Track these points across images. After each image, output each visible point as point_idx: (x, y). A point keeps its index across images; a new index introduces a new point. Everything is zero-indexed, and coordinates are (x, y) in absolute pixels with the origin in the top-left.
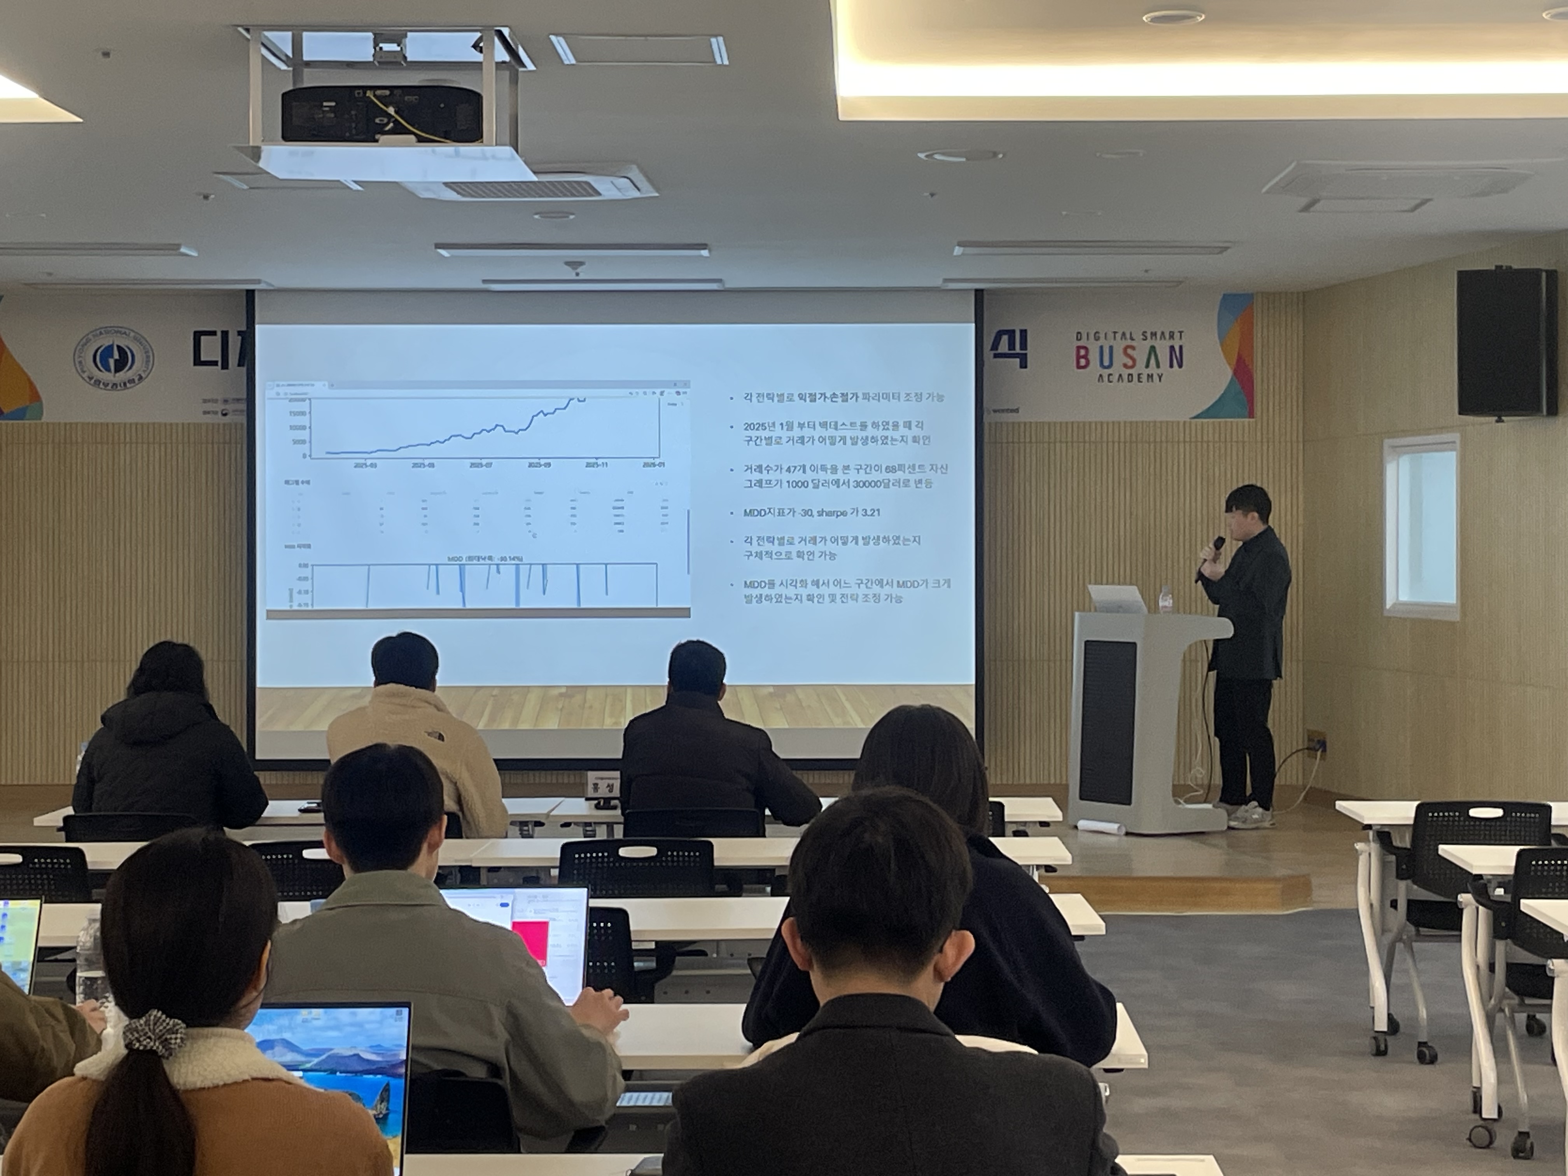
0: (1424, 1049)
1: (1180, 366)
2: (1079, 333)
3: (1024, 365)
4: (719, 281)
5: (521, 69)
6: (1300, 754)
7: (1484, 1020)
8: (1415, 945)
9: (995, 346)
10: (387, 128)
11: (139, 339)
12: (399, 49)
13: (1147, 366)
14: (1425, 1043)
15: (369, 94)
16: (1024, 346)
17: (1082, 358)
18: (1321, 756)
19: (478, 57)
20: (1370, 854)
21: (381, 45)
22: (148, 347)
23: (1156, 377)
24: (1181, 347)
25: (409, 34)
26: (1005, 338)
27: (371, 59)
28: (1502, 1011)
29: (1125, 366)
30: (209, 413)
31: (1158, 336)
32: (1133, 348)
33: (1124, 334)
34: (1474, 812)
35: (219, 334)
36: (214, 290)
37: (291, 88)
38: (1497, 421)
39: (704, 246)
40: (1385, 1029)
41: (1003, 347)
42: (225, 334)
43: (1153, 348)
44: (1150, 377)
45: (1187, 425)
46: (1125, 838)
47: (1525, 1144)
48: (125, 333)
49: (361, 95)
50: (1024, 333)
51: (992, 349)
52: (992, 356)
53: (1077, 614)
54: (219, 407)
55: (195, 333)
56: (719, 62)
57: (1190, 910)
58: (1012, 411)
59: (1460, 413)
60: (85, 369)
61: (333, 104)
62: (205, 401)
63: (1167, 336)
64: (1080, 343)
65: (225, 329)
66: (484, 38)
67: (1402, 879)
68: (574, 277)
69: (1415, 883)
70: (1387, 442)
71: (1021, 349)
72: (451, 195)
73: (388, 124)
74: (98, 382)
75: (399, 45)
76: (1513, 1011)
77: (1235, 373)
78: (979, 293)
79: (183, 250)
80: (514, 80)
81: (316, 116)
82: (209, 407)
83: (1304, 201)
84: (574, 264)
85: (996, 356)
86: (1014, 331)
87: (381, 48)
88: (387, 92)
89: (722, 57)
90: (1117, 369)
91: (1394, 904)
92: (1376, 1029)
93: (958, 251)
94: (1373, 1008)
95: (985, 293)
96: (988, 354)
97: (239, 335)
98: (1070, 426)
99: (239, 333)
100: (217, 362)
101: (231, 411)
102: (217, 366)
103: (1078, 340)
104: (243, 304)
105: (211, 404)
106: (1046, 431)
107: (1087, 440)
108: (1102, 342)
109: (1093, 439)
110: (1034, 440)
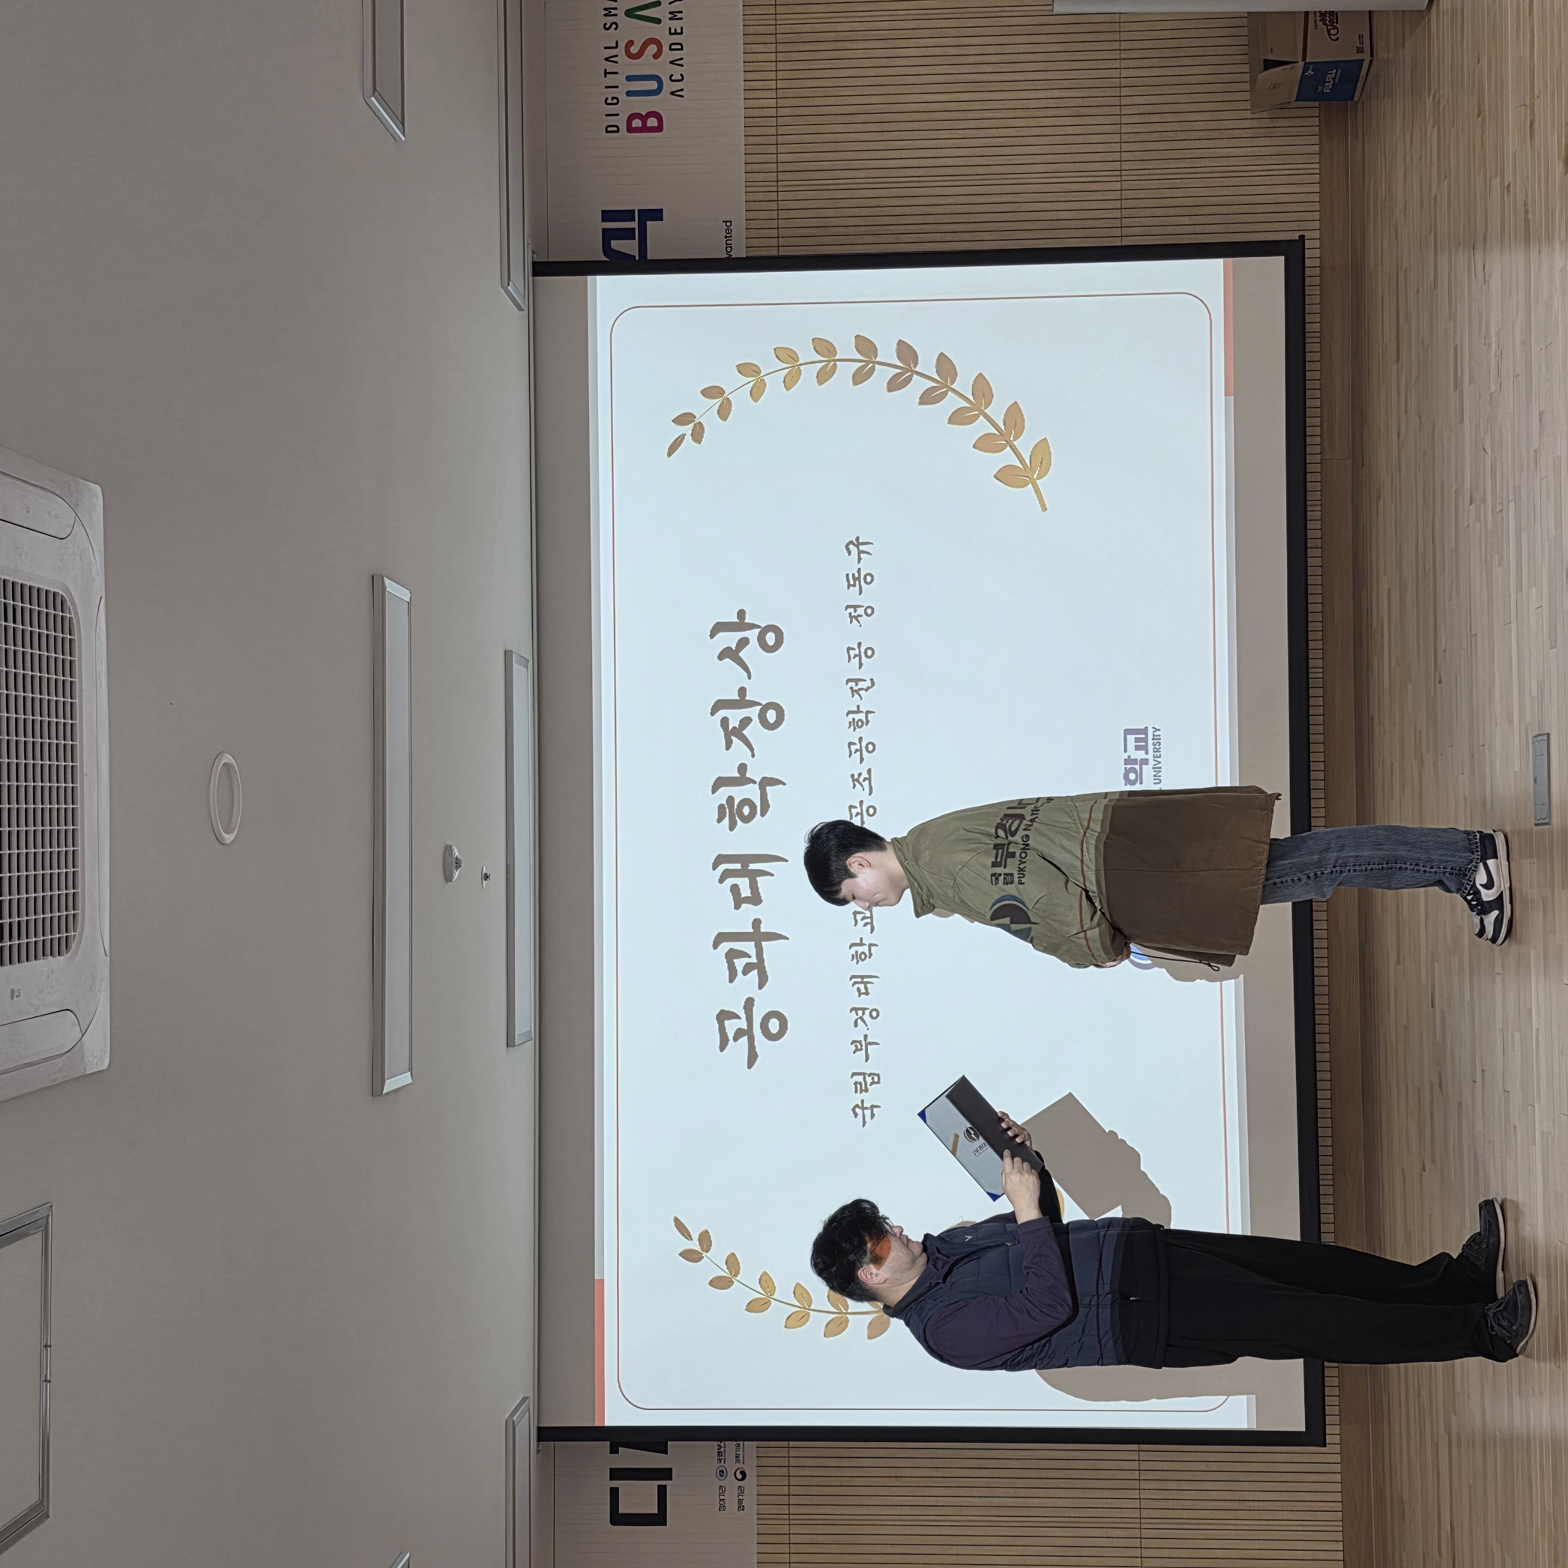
2: (607, 132)
3: (657, 215)
13: (658, 21)
16: (627, 215)
17: (647, 124)
23: (676, 7)
26: (615, 244)
29: (656, 56)
30: (740, 1501)
32: (631, 43)
33: (606, 59)
35: (615, 1484)
41: (630, 247)
42: (616, 1474)
43: (630, 13)
44: (674, 16)
50: (607, 215)
54: (731, 1483)
55: (613, 1523)
58: (729, 231)
62: (722, 1508)
64: (623, 127)
65: (608, 1476)
71: (634, 220)
78: (541, 269)
82: (731, 1501)
86: (604, 230)
90: (662, 68)
97: (618, 1453)
98: (752, 140)
99: (614, 1450)
100: (659, 1486)
101: (738, 1465)
102: (665, 1486)
103: (618, 131)
104: (561, 1445)
105: (726, 1497)
106: (760, 177)
107: (773, 112)
108: (620, 93)
109: (773, 103)
110: (773, 196)
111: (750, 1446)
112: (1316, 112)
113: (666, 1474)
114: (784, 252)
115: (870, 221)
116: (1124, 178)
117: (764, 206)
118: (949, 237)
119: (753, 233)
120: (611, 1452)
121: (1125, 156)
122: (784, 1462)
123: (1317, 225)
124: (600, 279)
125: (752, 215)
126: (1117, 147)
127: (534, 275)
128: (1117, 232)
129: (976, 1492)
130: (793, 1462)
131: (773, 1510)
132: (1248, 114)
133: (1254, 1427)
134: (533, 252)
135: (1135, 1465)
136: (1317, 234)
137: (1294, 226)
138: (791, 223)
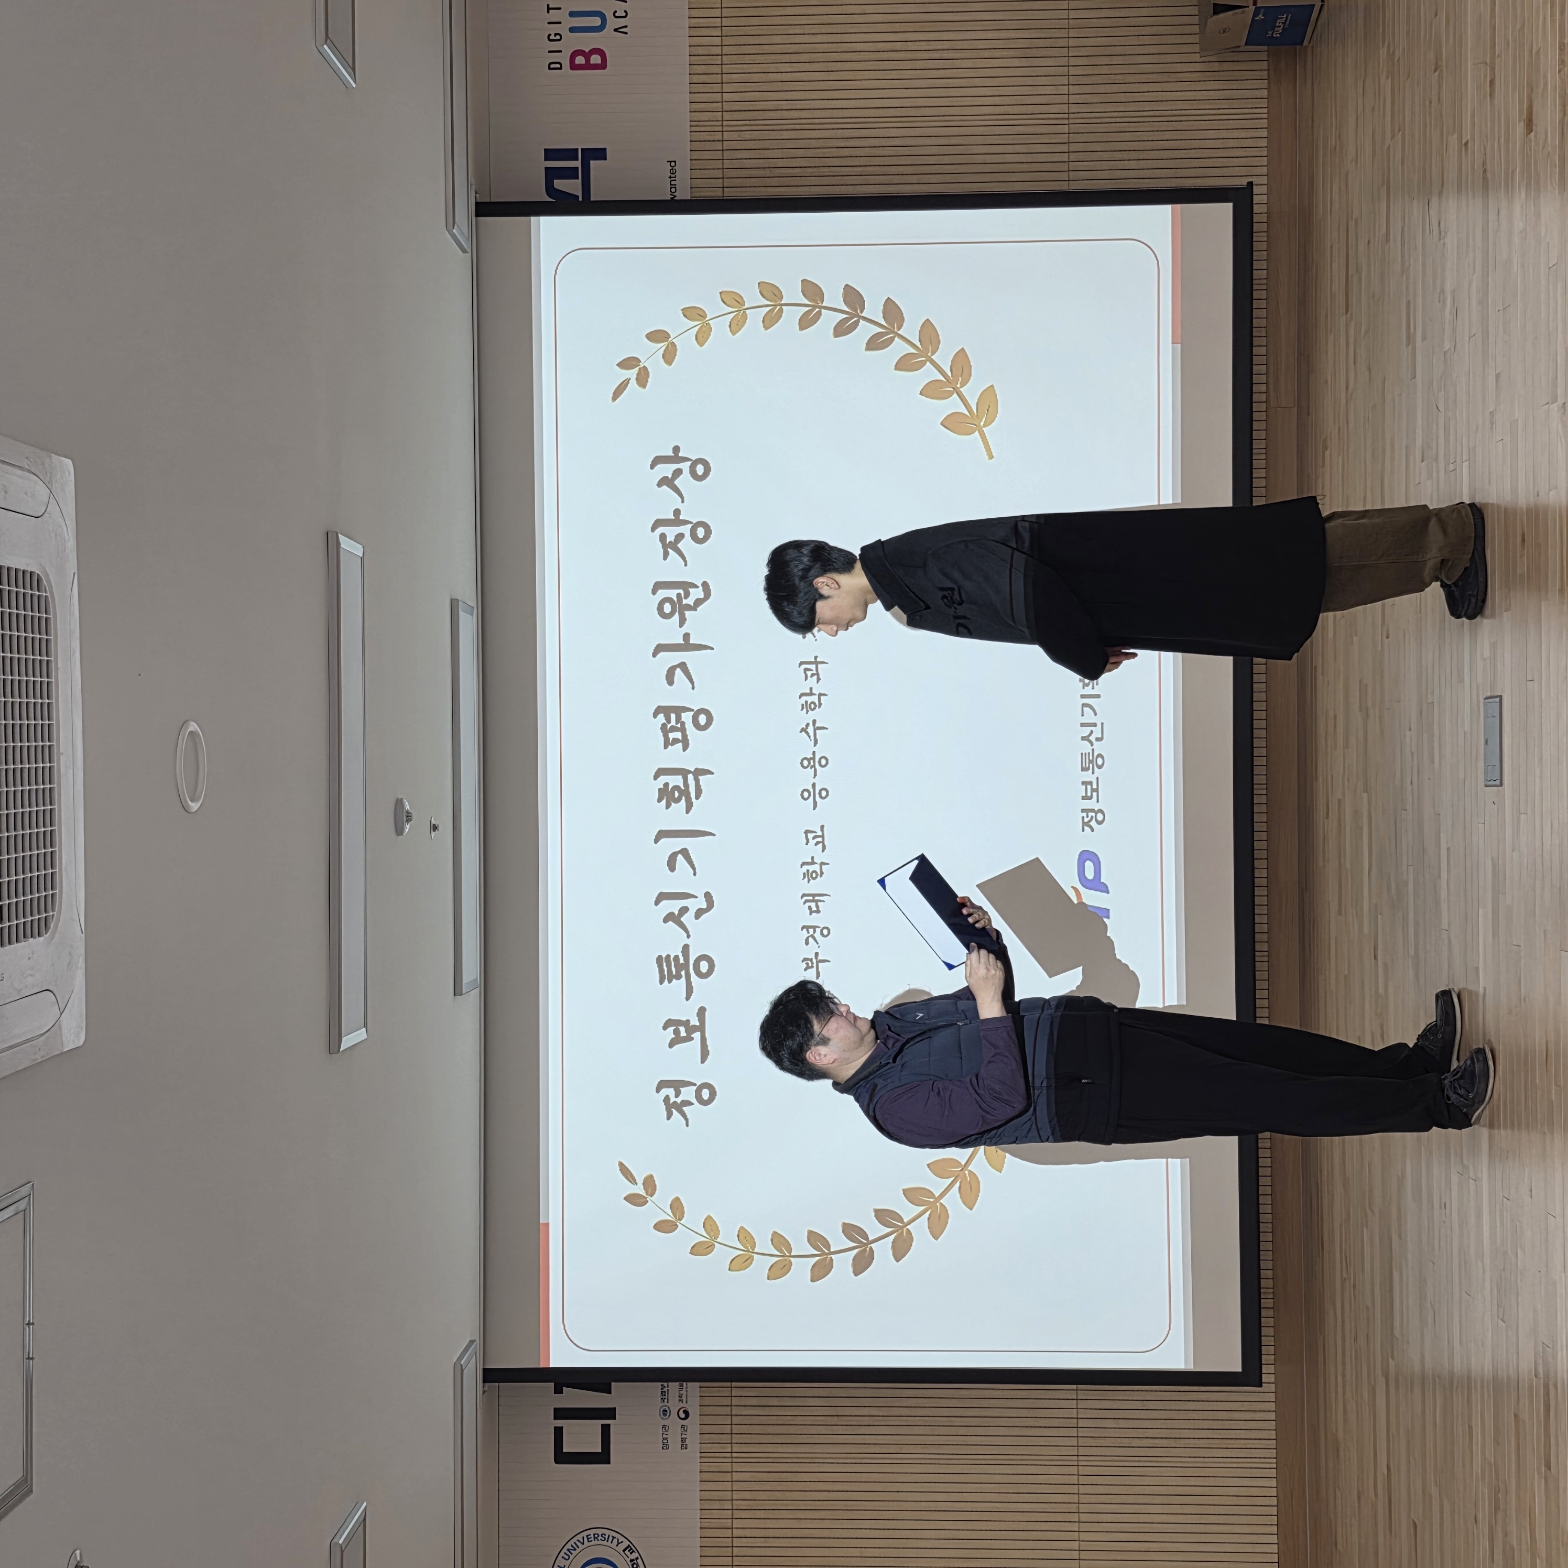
2: (550, 68)
3: (600, 154)
16: (570, 154)
17: (590, 61)
22: (580, 1537)
26: (559, 184)
30: (683, 1440)
35: (559, 1423)
41: (572, 186)
42: (560, 1414)
50: (550, 154)
54: (674, 1422)
55: (557, 1462)
58: (673, 172)
62: (665, 1446)
64: (566, 64)
65: (552, 1415)
71: (577, 159)
78: (484, 209)
82: (674, 1440)
86: (547, 169)
97: (562, 1393)
98: (696, 79)
99: (558, 1390)
100: (602, 1425)
101: (681, 1405)
102: (609, 1425)
103: (561, 68)
104: (507, 1387)
105: (669, 1436)
106: (704, 116)
107: (717, 50)
108: (563, 29)
109: (717, 41)
110: (718, 136)
111: (693, 1388)
112: (1264, 56)
113: (610, 1413)
114: (730, 193)
115: (817, 162)
116: (1071, 121)
117: (708, 146)
118: (896, 179)
119: (698, 174)
120: (555, 1393)
121: (1073, 99)
122: (727, 1401)
123: (1264, 170)
124: (543, 219)
125: (696, 155)
126: (1065, 90)
127: (477, 215)
128: (1064, 176)
129: (917, 1430)
130: (735, 1401)
131: (716, 1448)
132: (1197, 57)
133: (1191, 1367)
134: (476, 193)
135: (1073, 1404)
136: (1264, 180)
137: (1243, 171)
138: (736, 164)
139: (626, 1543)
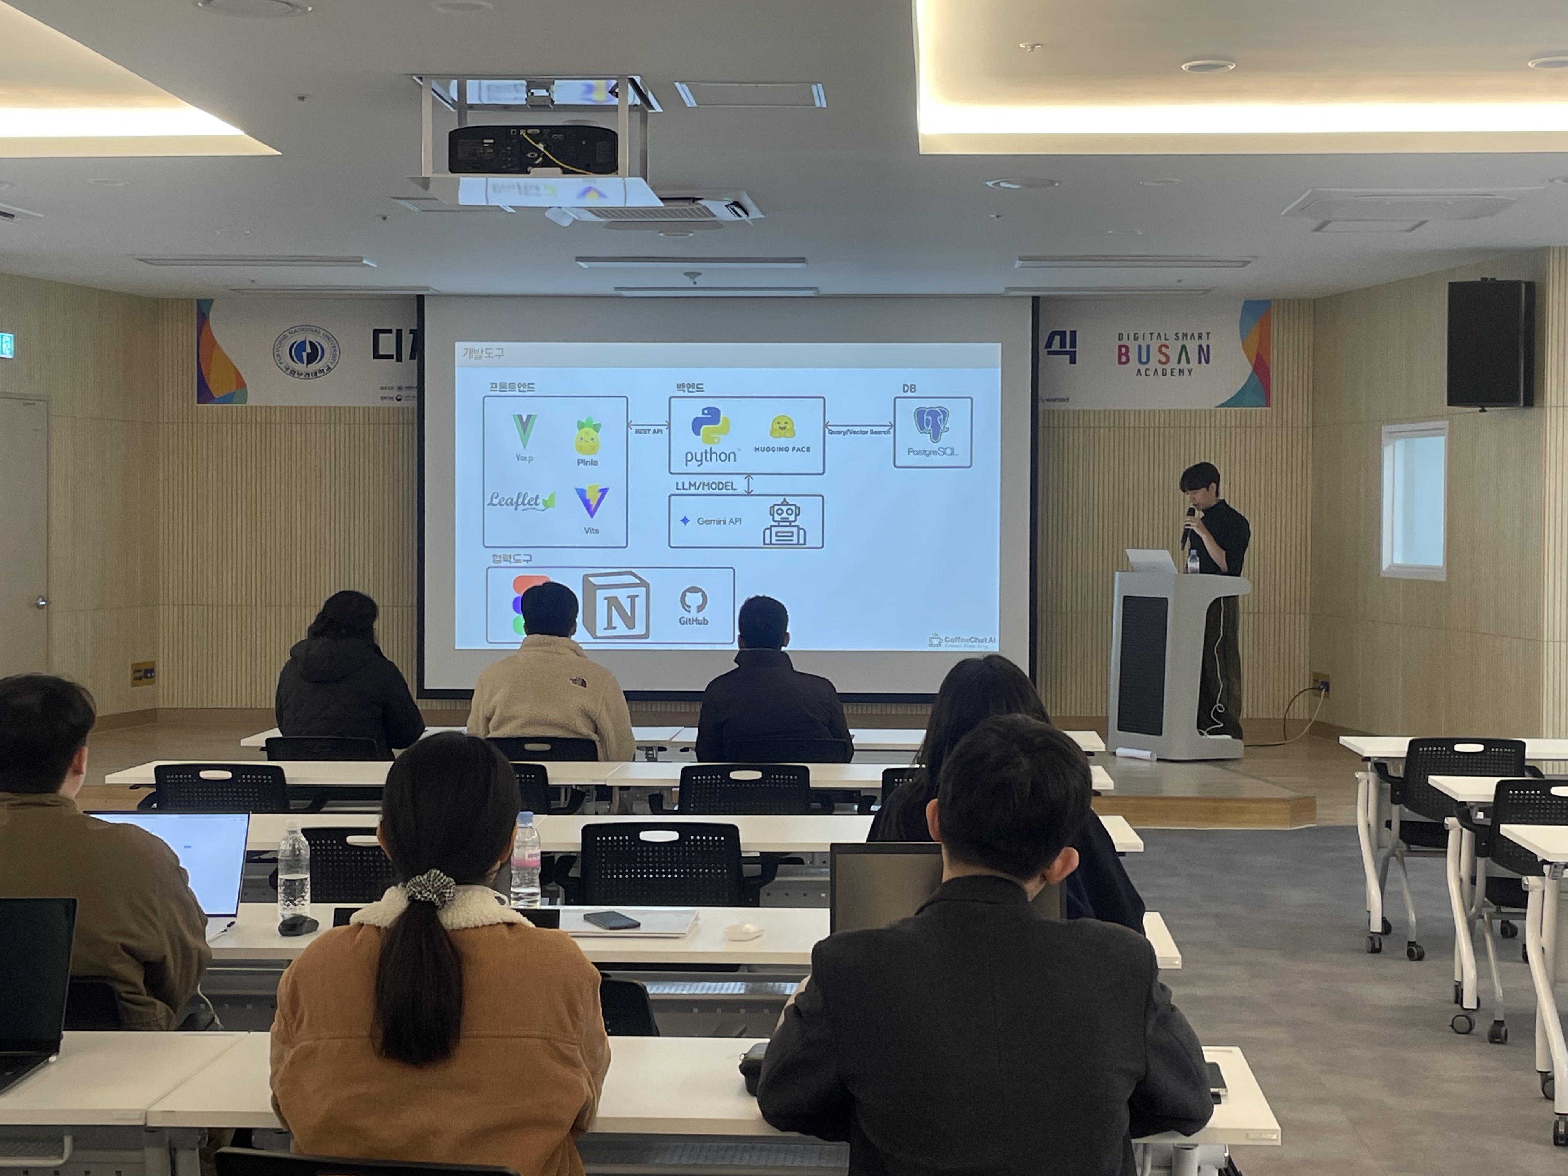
0: (1414, 948)
1: (1207, 362)
2: (1120, 334)
3: (1073, 361)
4: (815, 288)
5: (650, 111)
6: (1307, 691)
7: (1466, 926)
8: (1406, 859)
9: (1049, 345)
10: (537, 162)
11: (329, 337)
12: (547, 94)
13: (1179, 362)
14: (1414, 943)
15: (522, 132)
16: (1073, 344)
17: (1123, 356)
18: (1325, 694)
19: (616, 101)
20: (1368, 782)
21: (532, 91)
22: (335, 342)
23: (1186, 372)
24: (1208, 346)
25: (556, 82)
26: (1057, 338)
27: (524, 103)
28: (1483, 917)
29: (1160, 361)
30: (385, 398)
31: (1189, 337)
32: (1167, 347)
33: (1159, 334)
34: (1458, 748)
35: (394, 332)
36: (392, 295)
37: (457, 128)
38: (1481, 411)
39: (801, 260)
40: (1380, 931)
41: (1056, 346)
42: (399, 332)
43: (1184, 347)
44: (1181, 371)
45: (1213, 412)
46: (1156, 763)
47: (1500, 1031)
48: (316, 331)
49: (516, 133)
50: (1073, 334)
51: (1046, 348)
52: (1046, 353)
53: (1117, 574)
54: (394, 393)
55: (375, 331)
56: (818, 104)
57: (1210, 825)
58: (1063, 400)
59: (1449, 405)
60: (282, 361)
61: (492, 141)
62: (382, 388)
63: (1196, 336)
64: (1121, 343)
65: (399, 328)
66: (619, 86)
67: (1397, 804)
68: (692, 285)
69: (1407, 807)
70: (1385, 429)
71: (1071, 348)
72: (592, 217)
73: (537, 158)
74: (293, 373)
75: (547, 91)
76: (1491, 917)
77: (1255, 369)
78: (1036, 300)
79: (365, 262)
80: (644, 120)
81: (477, 152)
82: (385, 393)
83: (1317, 223)
84: (692, 275)
85: (1049, 353)
86: (1065, 332)
87: (532, 93)
88: (538, 131)
89: (821, 101)
90: (1153, 364)
91: (1389, 824)
92: (1372, 930)
93: (1018, 263)
94: (1369, 912)
95: (1041, 299)
96: (1042, 351)
97: (411, 333)
98: (1112, 413)
99: (412, 331)
100: (393, 355)
101: (405, 397)
102: (393, 359)
103: (1119, 340)
104: (414, 306)
105: (388, 391)
106: (1092, 418)
107: (1127, 425)
108: (1140, 341)
109: (1132, 425)
111: (414, 404)
113: (399, 359)
114: (1040, 431)
117: (1076, 420)
122: (405, 422)
125: (1071, 413)
130: (406, 426)
131: (381, 415)
134: (1047, 297)
139: (332, 367)
